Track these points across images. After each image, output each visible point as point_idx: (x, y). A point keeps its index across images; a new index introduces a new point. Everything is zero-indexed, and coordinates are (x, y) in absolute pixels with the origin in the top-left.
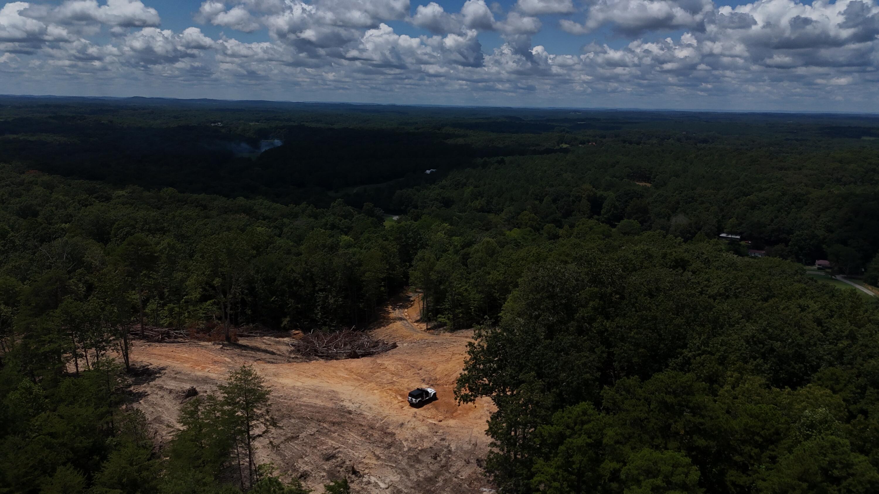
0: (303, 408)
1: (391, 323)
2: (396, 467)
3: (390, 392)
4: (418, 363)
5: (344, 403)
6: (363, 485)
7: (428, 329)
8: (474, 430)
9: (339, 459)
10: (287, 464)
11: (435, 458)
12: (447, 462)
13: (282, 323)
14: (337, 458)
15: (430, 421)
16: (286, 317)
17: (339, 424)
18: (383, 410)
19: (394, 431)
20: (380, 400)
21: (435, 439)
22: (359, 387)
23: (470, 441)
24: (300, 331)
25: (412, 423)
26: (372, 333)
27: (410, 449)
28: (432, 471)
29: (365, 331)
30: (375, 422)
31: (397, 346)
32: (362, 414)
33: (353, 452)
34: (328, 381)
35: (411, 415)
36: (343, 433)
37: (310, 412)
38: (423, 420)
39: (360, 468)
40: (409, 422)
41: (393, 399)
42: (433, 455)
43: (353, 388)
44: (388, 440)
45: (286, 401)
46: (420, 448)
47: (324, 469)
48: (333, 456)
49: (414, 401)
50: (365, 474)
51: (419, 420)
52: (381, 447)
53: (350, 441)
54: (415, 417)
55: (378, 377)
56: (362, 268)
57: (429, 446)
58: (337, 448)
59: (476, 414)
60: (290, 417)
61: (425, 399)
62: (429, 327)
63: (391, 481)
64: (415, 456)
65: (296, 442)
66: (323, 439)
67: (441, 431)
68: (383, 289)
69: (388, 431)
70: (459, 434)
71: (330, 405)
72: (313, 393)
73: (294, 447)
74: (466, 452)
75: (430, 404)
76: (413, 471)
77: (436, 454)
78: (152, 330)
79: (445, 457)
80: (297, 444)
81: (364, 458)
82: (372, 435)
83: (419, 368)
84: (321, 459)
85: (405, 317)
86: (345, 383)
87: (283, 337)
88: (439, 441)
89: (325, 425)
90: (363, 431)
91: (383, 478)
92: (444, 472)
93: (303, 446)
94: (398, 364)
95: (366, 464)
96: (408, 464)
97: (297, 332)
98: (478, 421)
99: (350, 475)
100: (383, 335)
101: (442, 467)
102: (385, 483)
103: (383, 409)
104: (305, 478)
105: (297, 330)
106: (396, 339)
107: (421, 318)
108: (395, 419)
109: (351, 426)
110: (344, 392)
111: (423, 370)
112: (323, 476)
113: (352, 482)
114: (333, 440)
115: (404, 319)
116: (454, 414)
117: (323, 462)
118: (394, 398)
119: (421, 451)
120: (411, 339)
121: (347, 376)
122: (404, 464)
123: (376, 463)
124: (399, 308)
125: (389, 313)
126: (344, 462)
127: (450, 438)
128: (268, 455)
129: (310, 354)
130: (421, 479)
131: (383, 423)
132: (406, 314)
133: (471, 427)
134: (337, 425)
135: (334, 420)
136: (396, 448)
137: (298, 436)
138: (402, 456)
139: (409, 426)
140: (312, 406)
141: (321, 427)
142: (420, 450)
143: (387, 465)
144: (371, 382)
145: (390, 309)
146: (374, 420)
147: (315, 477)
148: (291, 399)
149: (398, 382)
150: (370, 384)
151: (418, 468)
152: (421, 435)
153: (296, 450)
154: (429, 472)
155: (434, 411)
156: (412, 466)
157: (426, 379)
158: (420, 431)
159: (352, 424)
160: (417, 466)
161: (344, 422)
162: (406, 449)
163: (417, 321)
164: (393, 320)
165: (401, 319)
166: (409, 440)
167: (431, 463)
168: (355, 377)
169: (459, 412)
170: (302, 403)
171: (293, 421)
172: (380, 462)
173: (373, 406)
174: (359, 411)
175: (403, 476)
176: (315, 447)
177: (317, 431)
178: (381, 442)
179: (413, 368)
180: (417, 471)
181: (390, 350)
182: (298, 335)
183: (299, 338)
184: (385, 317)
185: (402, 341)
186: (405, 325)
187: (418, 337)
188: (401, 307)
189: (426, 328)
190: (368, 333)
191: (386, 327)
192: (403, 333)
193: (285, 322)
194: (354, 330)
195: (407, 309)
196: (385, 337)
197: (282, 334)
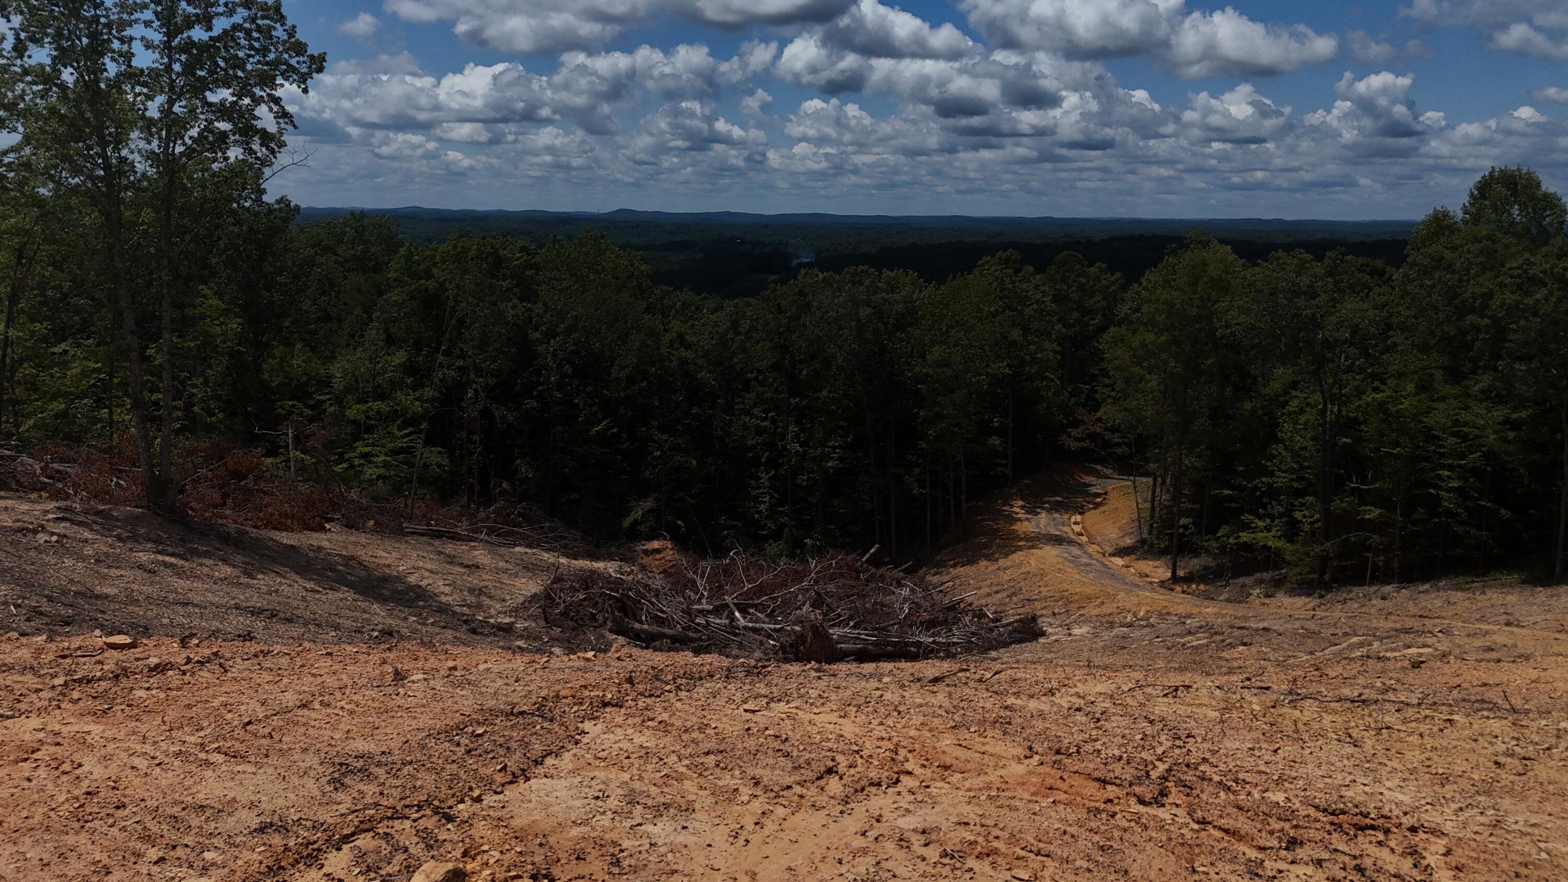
1: (1020, 548)
7: (1175, 579)
13: (627, 516)
24: (669, 545)
26: (944, 578)
29: (921, 572)
31: (1043, 634)
62: (1181, 573)
68: (995, 441)
85: (1073, 537)
87: (596, 558)
97: (656, 544)
100: (985, 590)
105: (657, 538)
106: (1038, 605)
107: (1143, 542)
115: (1071, 542)
120: (1107, 609)
124: (1049, 511)
125: (1013, 520)
129: (593, 617)
132: (1077, 528)
145: (1017, 510)
163: (1121, 552)
164: (1027, 540)
165: (1058, 540)
181: (1006, 645)
182: (658, 556)
183: (657, 567)
184: (998, 530)
185: (1064, 616)
186: (1074, 560)
187: (1139, 604)
188: (1057, 507)
189: (1169, 575)
190: (929, 578)
191: (997, 560)
192: (1066, 586)
193: (637, 514)
194: (876, 561)
195: (1080, 513)
196: (989, 595)
197: (613, 550)
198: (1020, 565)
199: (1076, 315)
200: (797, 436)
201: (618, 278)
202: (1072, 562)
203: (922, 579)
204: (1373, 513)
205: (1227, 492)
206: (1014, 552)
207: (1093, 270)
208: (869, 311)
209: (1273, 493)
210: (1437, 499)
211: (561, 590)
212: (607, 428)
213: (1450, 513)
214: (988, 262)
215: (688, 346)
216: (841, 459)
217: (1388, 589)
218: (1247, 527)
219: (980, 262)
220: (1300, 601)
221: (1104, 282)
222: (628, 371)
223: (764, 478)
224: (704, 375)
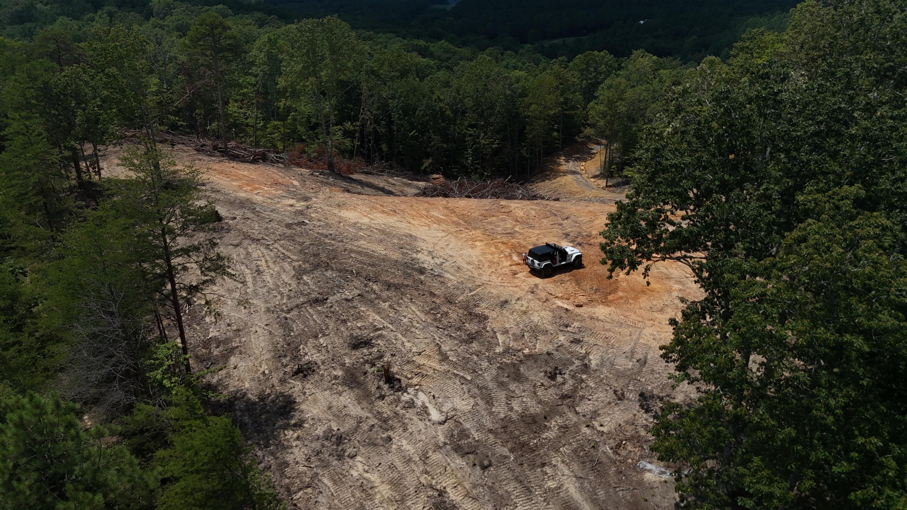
0: (353, 255)
1: (560, 176)
2: (470, 382)
3: (503, 247)
4: (565, 211)
5: (420, 256)
6: (398, 408)
7: (607, 186)
8: (644, 331)
9: (375, 350)
10: (289, 345)
11: (552, 377)
12: (575, 390)
13: (422, 164)
14: (373, 347)
15: (559, 303)
16: (428, 158)
17: (397, 287)
18: (480, 274)
19: (487, 312)
20: (481, 258)
21: (562, 338)
22: (454, 234)
23: (633, 353)
24: (441, 176)
25: (523, 302)
27: (507, 350)
28: (540, 402)
29: (524, 184)
30: (458, 292)
32: (441, 277)
33: (404, 339)
34: (411, 221)
35: (527, 288)
36: (399, 304)
37: (361, 262)
38: (547, 300)
39: (405, 373)
40: (518, 299)
41: (503, 259)
42: (549, 369)
43: (444, 234)
44: (472, 327)
45: (333, 242)
46: (526, 351)
47: (343, 365)
48: (367, 343)
49: (536, 265)
50: (411, 386)
51: (539, 299)
52: (454, 338)
53: (406, 320)
54: (532, 292)
55: (490, 223)
56: (526, 99)
57: (545, 350)
58: (380, 329)
59: (655, 302)
60: (328, 267)
61: (558, 264)
62: (609, 184)
63: (455, 409)
64: (514, 365)
65: (319, 308)
66: (362, 309)
67: (576, 324)
68: (555, 134)
69: (478, 310)
70: (612, 334)
71: (395, 256)
72: (379, 236)
73: (312, 316)
74: (619, 375)
75: (567, 274)
76: (502, 395)
77: (556, 368)
78: (245, 150)
79: (573, 377)
80: (319, 313)
81: (420, 354)
82: (446, 314)
83: (564, 216)
84: (346, 345)
85: (580, 171)
86: (435, 226)
87: (418, 180)
88: (567, 344)
89: (375, 287)
90: (433, 306)
91: (440, 400)
92: (566, 409)
93: (327, 316)
94: (532, 209)
95: (419, 366)
96: (495, 379)
97: (437, 176)
98: (655, 314)
99: (381, 383)
101: (564, 397)
102: (441, 412)
103: (481, 272)
104: (305, 376)
106: (562, 195)
107: (601, 173)
108: (494, 291)
109: (416, 294)
110: (427, 238)
111: (569, 221)
112: (336, 378)
113: (382, 397)
114: (378, 313)
115: (578, 173)
116: (610, 297)
117: (347, 351)
118: (506, 256)
119: (528, 357)
121: (443, 217)
122: (488, 379)
123: (438, 367)
124: (574, 161)
125: (559, 165)
126: (381, 357)
127: (592, 340)
128: (267, 325)
130: (514, 416)
131: (473, 296)
132: (582, 168)
133: (640, 325)
134: (393, 289)
135: (392, 281)
136: (482, 344)
137: (327, 299)
138: (489, 361)
139: (517, 307)
140: (366, 254)
141: (367, 289)
142: (525, 356)
143: (456, 375)
144: (475, 229)
145: (562, 160)
146: (458, 289)
147: (322, 375)
148: (342, 241)
149: (521, 234)
150: (473, 232)
151: (513, 392)
152: (536, 326)
153: (312, 323)
154: (534, 403)
155: (571, 287)
156: (502, 385)
157: (572, 234)
158: (535, 319)
159: (417, 290)
160: (513, 386)
161: (407, 286)
162: (499, 350)
163: (595, 177)
164: (564, 172)
165: (574, 173)
166: (510, 332)
167: (542, 385)
168: (455, 219)
169: (621, 294)
170: (355, 248)
171: (329, 273)
172: (446, 367)
173: (465, 266)
174: (437, 271)
175: (480, 402)
176: (344, 322)
177: (359, 295)
178: (459, 329)
179: (555, 215)
180: (509, 398)
182: (438, 180)
183: (438, 183)
184: (554, 169)
186: (577, 181)
187: (592, 195)
188: (577, 159)
189: (605, 185)
191: (551, 180)
192: (572, 189)
193: (426, 164)
194: (510, 181)
195: (585, 162)
197: (419, 177)
198: (559, 182)
199: (593, 74)
200: (484, 137)
206: (558, 177)
207: (602, 54)
208: (509, 92)
212: (415, 133)
214: (554, 62)
215: (441, 101)
216: (498, 144)
222: (422, 112)
223: (469, 151)
224: (448, 112)
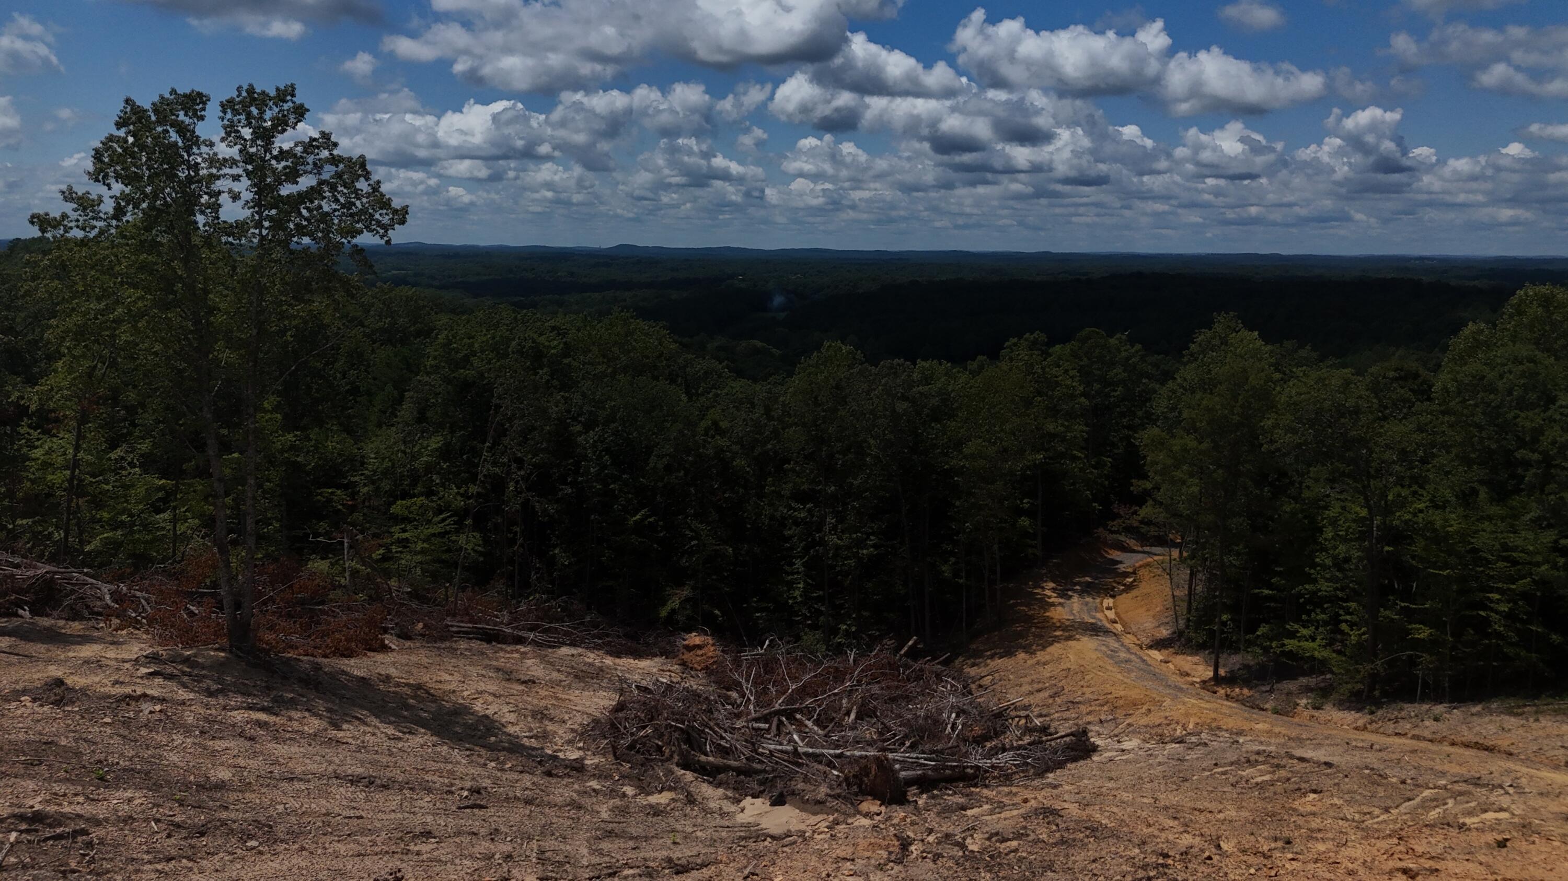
1: (1057, 640)
7: (1217, 680)
13: (664, 604)
16: (680, 584)
24: (710, 640)
26: (982, 671)
29: (958, 663)
31: (1095, 749)
62: (1222, 671)
68: (1024, 522)
85: (1108, 625)
87: (638, 654)
97: (697, 640)
100: (1026, 688)
106: (1083, 709)
107: (1180, 634)
115: (1107, 632)
120: (1155, 719)
124: (1081, 593)
125: (1045, 604)
129: (659, 749)
132: (1111, 614)
145: (1049, 592)
163: (1159, 644)
164: (1065, 628)
165: (1095, 630)
181: (1061, 765)
182: (700, 652)
183: (699, 663)
184: (1032, 617)
185: (1112, 725)
186: (1112, 654)
187: (1187, 715)
188: (1088, 590)
189: (1211, 674)
190: (967, 670)
191: (1033, 653)
192: (1109, 689)
193: (674, 603)
194: (914, 654)
195: (1113, 597)
196: (1031, 693)
198: (1059, 659)
199: (1097, 386)
200: (835, 528)
201: (648, 358)
202: (1112, 657)
203: (961, 670)
204: (1424, 633)
205: (1266, 592)
206: (1051, 644)
207: (1113, 341)
208: (905, 405)
209: (1317, 601)
210: (1486, 621)
211: (626, 719)
212: (646, 517)
213: (1499, 635)
214: (1015, 344)
215: (722, 432)
216: (875, 546)
217: (1439, 709)
218: (1292, 635)
219: (1007, 344)
220: (1350, 717)
221: (1124, 354)
222: (665, 460)
223: (798, 564)
224: (739, 462)
